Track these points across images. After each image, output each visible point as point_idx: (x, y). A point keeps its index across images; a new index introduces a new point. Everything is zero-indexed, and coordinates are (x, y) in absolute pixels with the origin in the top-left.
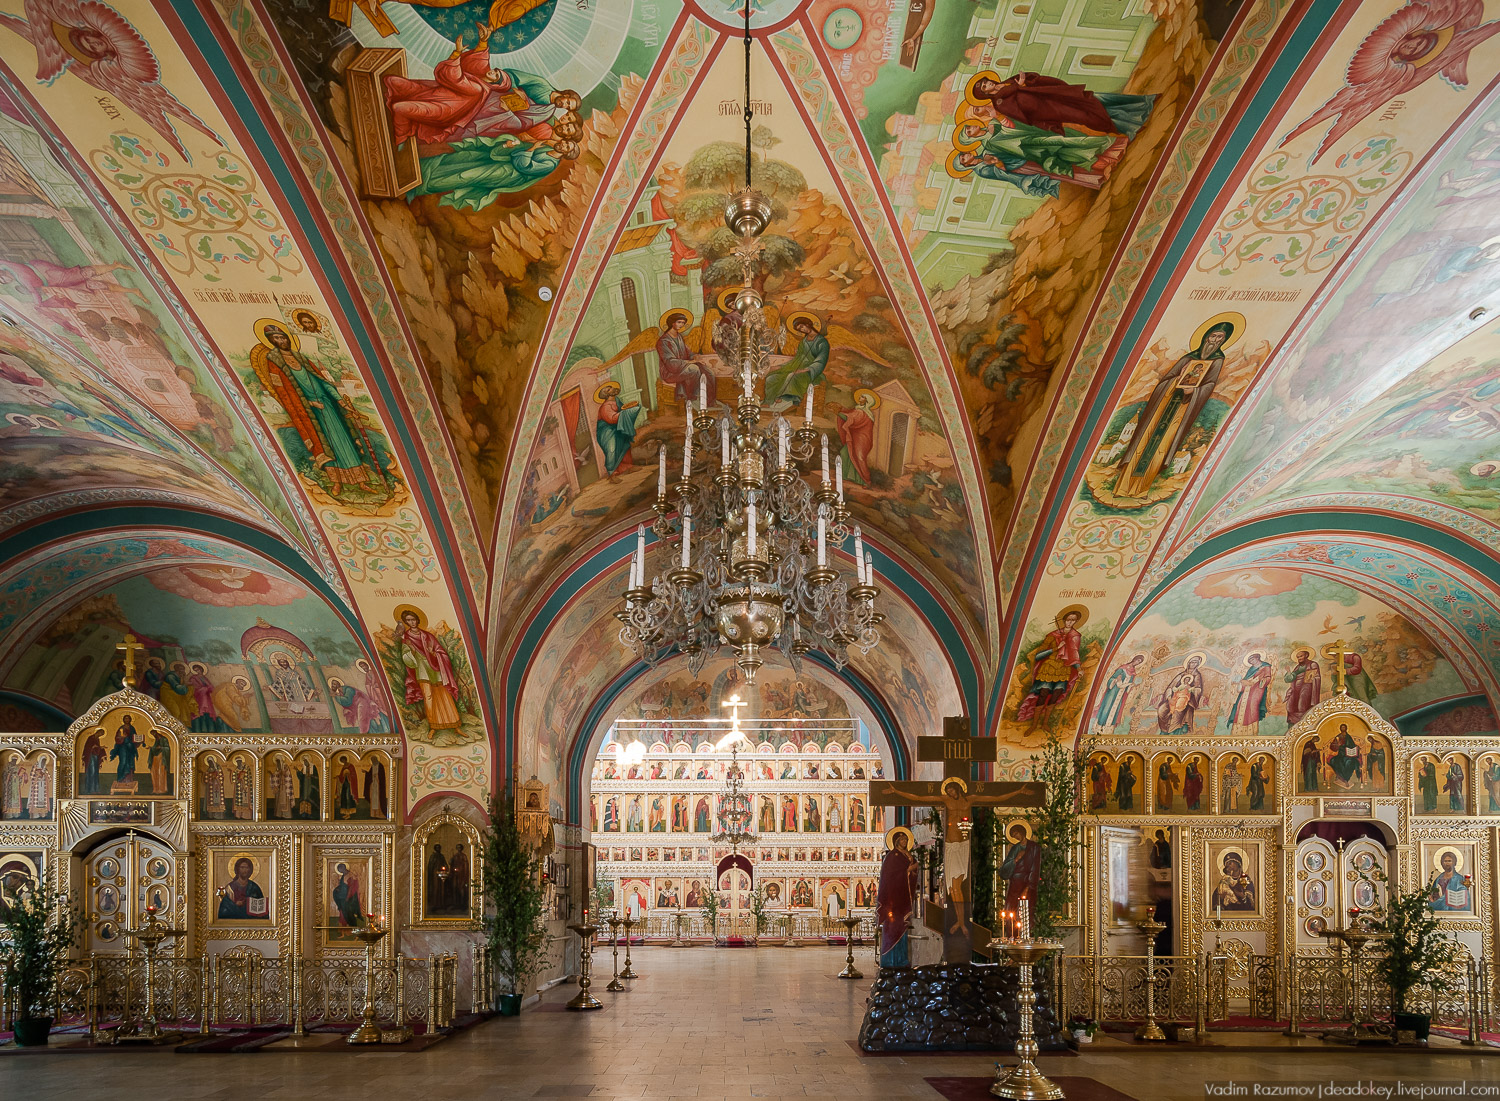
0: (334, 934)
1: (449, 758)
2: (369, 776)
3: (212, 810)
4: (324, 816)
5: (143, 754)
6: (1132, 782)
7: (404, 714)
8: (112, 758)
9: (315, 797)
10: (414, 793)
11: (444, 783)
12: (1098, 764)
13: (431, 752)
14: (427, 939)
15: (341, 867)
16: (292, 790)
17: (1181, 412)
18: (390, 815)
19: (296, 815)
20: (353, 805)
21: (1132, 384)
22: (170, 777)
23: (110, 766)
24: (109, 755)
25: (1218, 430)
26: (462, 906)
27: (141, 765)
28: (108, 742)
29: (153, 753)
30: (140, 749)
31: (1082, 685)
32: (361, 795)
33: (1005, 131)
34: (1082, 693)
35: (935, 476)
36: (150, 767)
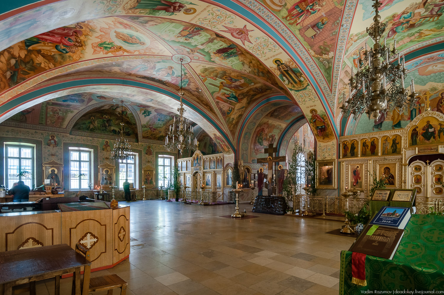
6: (355, 148)
12: (345, 144)
17: (290, 72)
21: (275, 73)
25: (301, 72)
31: (329, 126)
33: (223, 54)
34: (330, 127)
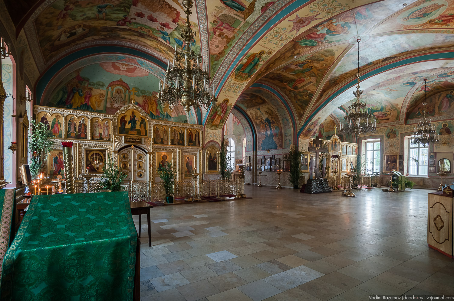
0: (186, 175)
1: (213, 132)
2: (196, 135)
3: (157, 141)
4: (186, 145)
5: (138, 124)
7: (208, 121)
8: (129, 124)
9: (183, 140)
10: (206, 140)
11: (212, 138)
13: (210, 131)
14: (209, 176)
15: (188, 158)
16: (178, 137)
18: (201, 146)
19: (179, 144)
20: (192, 142)
22: (146, 131)
23: (128, 126)
24: (128, 123)
26: (216, 169)
27: (138, 127)
28: (128, 119)
29: (141, 123)
30: (137, 122)
32: (194, 140)
35: (309, 91)
36: (140, 127)
